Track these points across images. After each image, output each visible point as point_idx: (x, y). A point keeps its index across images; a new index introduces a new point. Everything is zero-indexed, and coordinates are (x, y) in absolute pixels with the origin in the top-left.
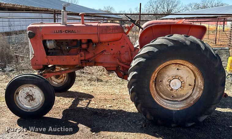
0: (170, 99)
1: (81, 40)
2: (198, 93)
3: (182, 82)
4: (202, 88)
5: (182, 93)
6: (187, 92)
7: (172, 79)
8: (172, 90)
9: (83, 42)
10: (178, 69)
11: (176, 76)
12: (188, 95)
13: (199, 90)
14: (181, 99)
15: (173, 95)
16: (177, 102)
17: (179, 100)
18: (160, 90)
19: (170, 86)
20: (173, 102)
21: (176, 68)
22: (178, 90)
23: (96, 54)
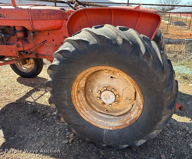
0: (104, 112)
1: (14, 27)
2: (136, 111)
3: (116, 96)
4: (141, 107)
5: (118, 107)
6: (125, 107)
7: (103, 90)
8: (104, 103)
9: (17, 29)
10: (111, 77)
11: (108, 87)
12: (127, 110)
13: (138, 108)
14: (118, 114)
15: (107, 109)
16: (113, 117)
17: (115, 115)
18: (91, 101)
19: (100, 98)
20: (108, 117)
21: (109, 76)
22: (111, 104)
23: (37, 44)
